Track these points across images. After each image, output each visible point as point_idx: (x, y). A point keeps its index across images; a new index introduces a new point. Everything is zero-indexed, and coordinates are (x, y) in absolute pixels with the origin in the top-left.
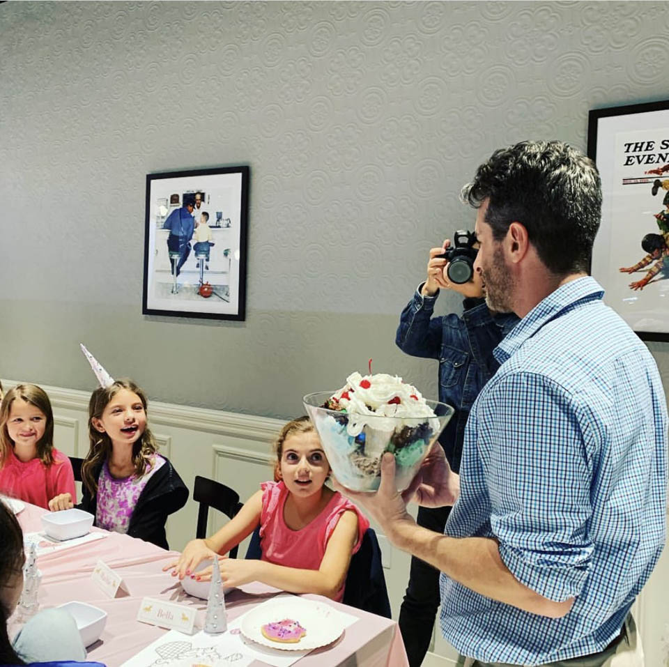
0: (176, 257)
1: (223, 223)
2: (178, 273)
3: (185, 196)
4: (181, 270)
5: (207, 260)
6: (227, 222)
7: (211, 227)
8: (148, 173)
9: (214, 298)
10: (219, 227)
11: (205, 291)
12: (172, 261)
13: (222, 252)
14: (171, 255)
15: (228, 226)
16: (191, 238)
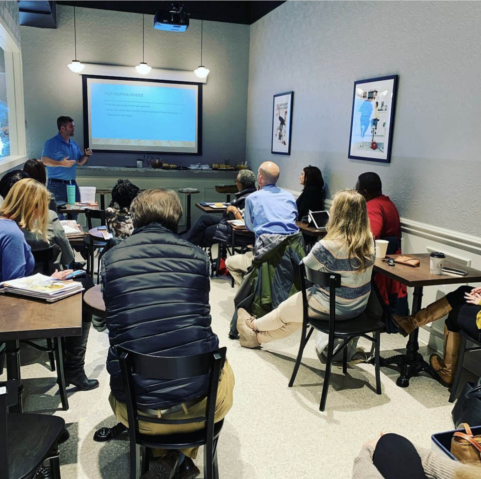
0: (363, 127)
1: (384, 108)
2: (364, 136)
3: (369, 92)
4: (365, 134)
5: (376, 129)
6: (385, 107)
7: (379, 110)
8: (355, 81)
9: (377, 150)
10: (382, 110)
11: (374, 146)
12: (362, 129)
13: (383, 124)
14: (361, 126)
15: (386, 110)
16: (369, 117)
